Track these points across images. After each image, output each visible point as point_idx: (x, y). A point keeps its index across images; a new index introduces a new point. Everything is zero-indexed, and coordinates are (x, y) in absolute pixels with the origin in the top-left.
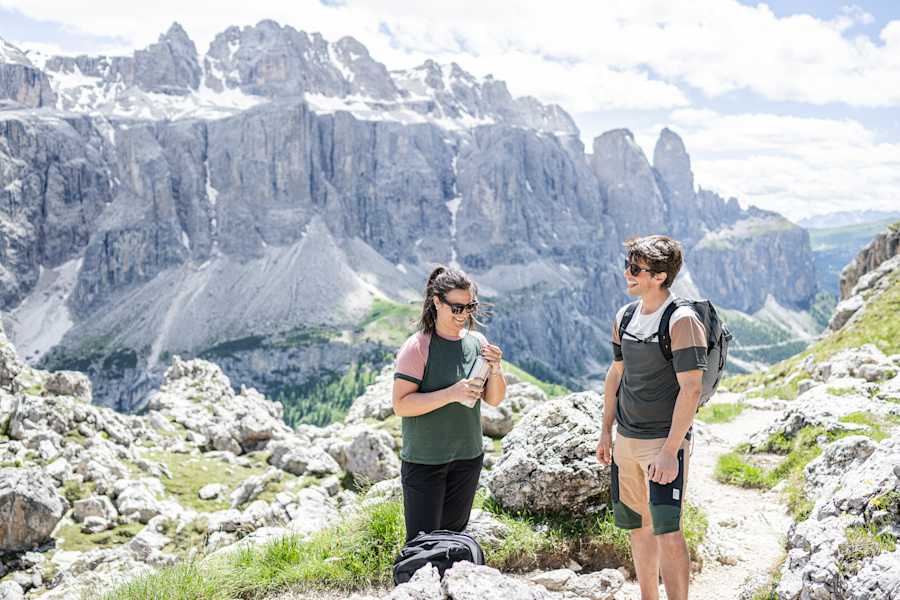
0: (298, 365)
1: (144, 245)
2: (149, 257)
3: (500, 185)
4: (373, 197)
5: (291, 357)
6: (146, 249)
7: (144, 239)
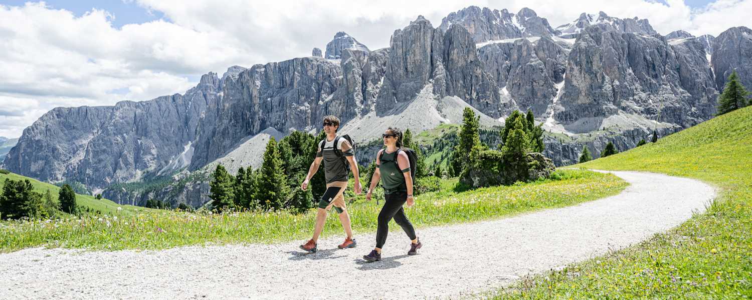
0: (368, 158)
1: (340, 107)
2: (342, 113)
3: (584, 63)
4: (480, 76)
5: (365, 153)
6: (342, 109)
7: (340, 104)
